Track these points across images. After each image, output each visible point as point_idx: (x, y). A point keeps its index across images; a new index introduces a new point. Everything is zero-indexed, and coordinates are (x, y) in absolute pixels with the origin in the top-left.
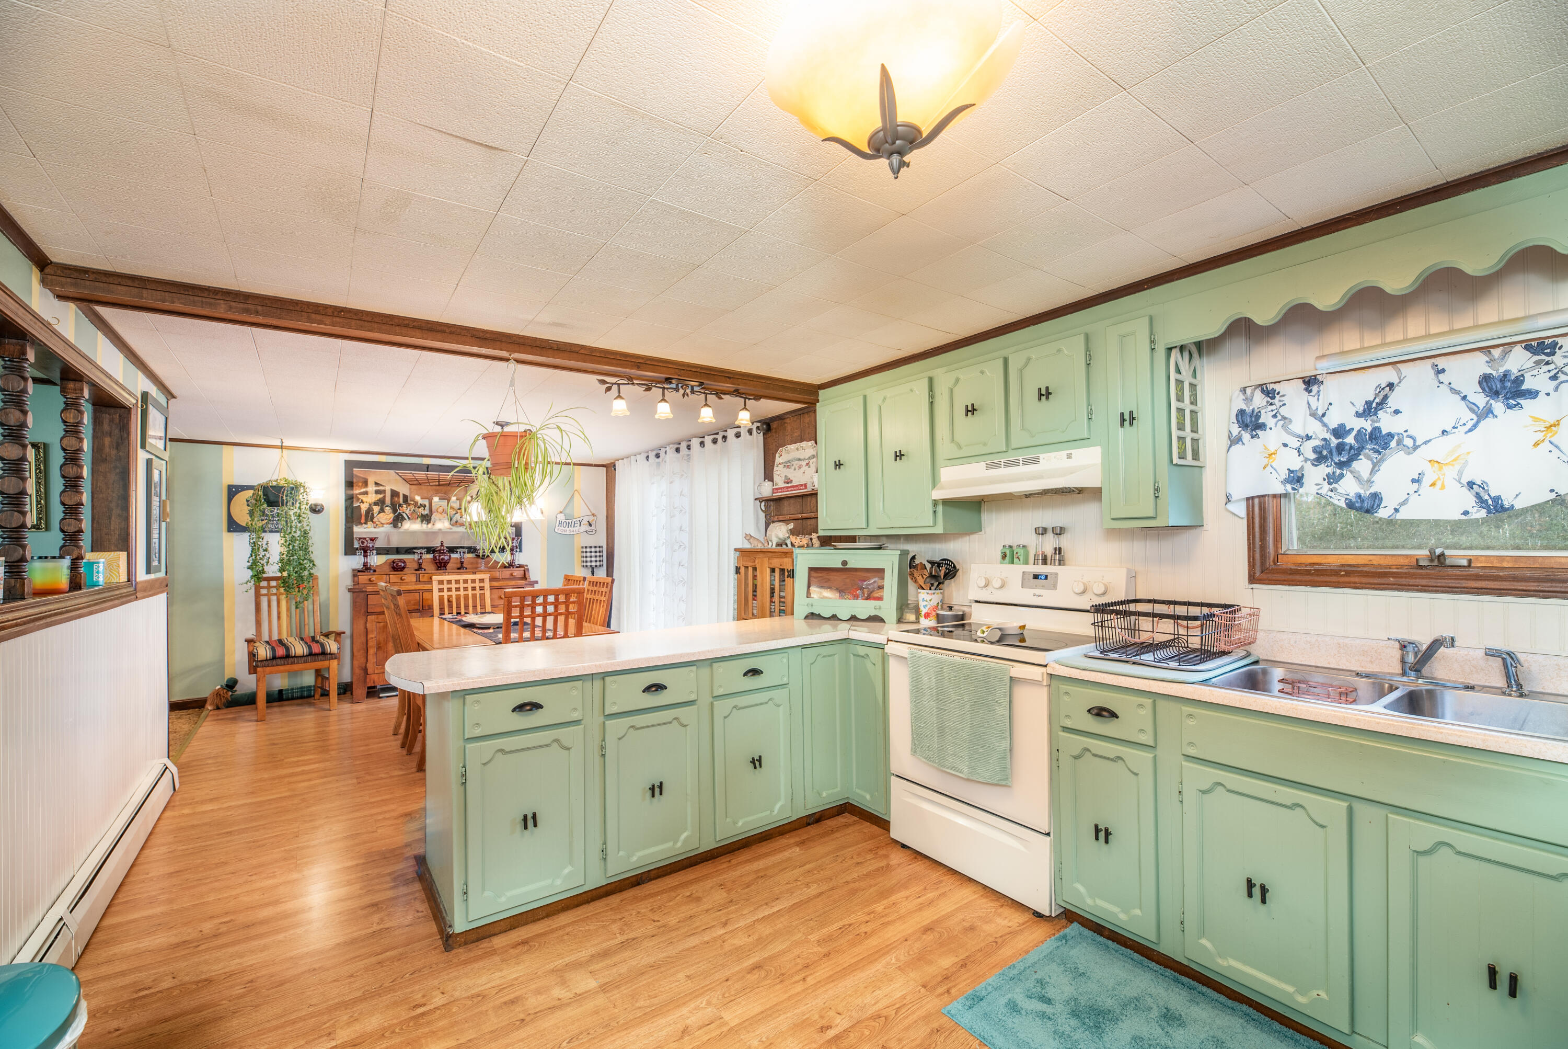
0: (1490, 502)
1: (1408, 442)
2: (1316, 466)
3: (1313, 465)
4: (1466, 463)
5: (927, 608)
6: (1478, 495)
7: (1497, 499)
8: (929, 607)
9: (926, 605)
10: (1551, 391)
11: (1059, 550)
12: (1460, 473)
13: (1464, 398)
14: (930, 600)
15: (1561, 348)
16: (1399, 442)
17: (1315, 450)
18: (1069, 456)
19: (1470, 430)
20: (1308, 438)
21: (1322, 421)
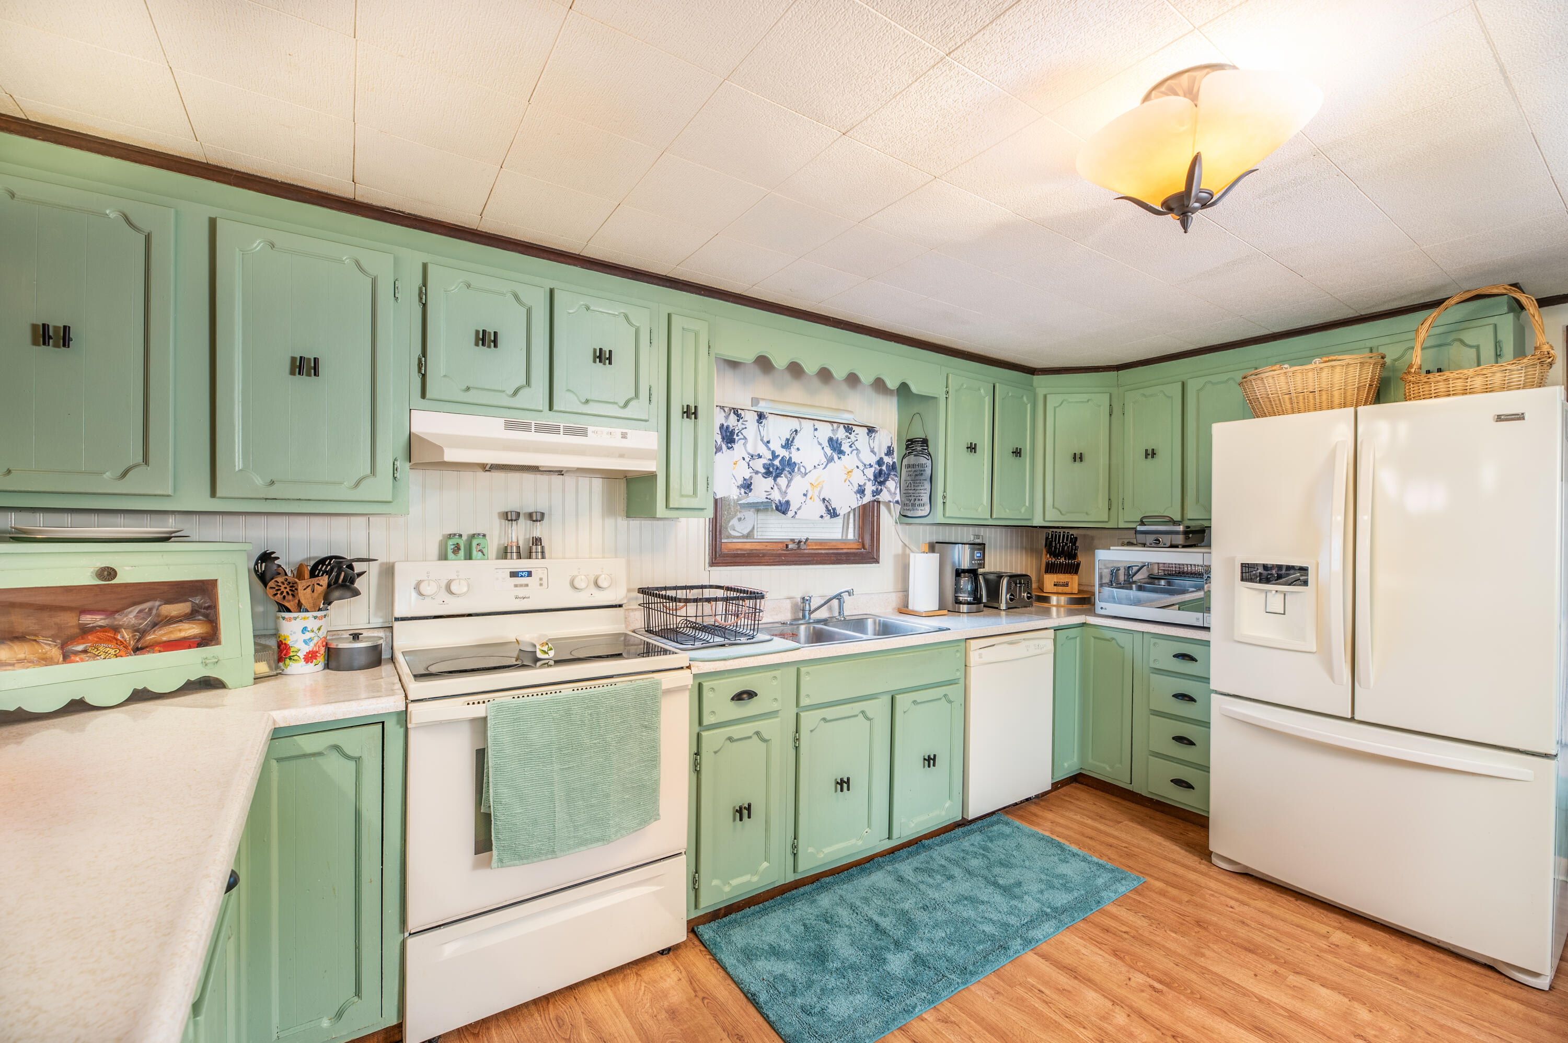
0: (832, 511)
1: (802, 470)
2: (766, 478)
3: (763, 476)
4: (822, 488)
5: (312, 644)
6: (827, 507)
7: (834, 509)
8: (315, 641)
9: (311, 639)
10: (849, 453)
11: (537, 541)
12: (820, 492)
13: (823, 448)
14: (319, 629)
15: (854, 431)
16: (799, 469)
17: (764, 466)
18: (624, 436)
19: (825, 468)
20: (760, 457)
21: (767, 447)
